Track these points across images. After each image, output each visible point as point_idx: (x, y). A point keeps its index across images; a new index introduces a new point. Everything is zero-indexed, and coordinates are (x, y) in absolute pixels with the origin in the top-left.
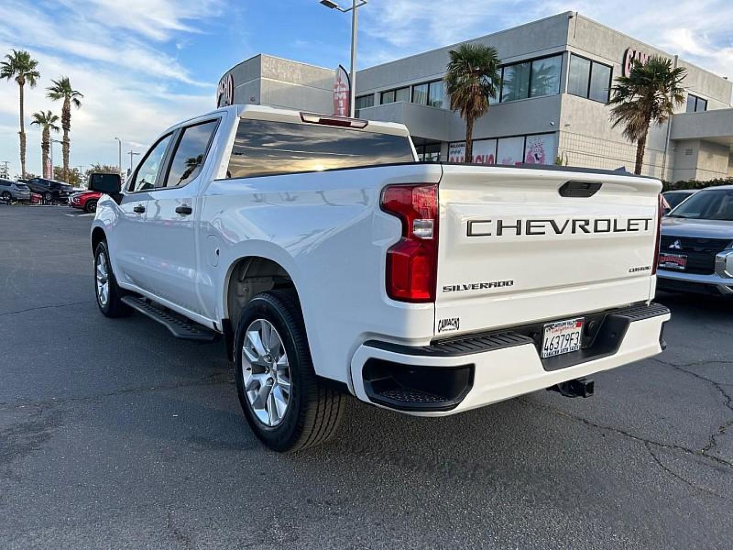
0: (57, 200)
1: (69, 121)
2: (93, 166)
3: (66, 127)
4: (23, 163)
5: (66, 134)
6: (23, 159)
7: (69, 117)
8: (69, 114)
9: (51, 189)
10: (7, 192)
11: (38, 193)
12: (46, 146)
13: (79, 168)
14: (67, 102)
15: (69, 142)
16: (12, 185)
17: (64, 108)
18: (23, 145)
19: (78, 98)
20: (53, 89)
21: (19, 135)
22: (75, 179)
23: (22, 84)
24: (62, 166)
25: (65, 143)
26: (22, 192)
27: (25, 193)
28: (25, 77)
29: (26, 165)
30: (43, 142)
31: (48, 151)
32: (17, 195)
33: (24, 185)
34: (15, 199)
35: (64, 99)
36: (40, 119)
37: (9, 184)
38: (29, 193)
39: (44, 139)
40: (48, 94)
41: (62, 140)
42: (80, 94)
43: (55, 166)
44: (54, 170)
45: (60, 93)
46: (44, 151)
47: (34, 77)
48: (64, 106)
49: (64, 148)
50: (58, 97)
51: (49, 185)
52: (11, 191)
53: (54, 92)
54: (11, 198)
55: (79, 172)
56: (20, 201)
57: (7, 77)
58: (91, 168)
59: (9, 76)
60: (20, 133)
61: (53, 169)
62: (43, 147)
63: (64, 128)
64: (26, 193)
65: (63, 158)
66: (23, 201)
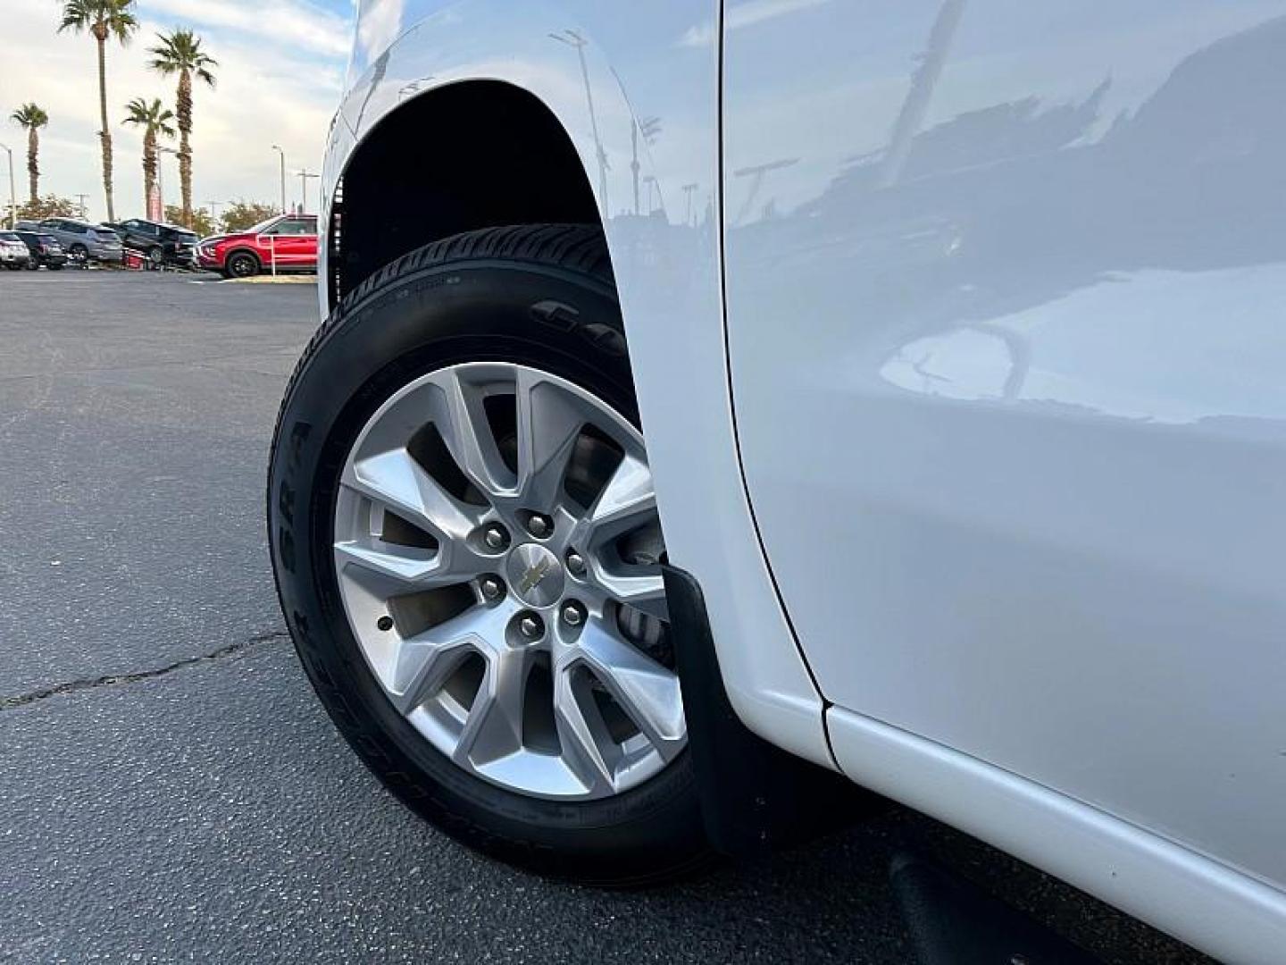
0: (172, 261)
1: (189, 113)
2: (233, 204)
3: (185, 126)
4: (109, 191)
5: (185, 138)
6: (108, 183)
7: (189, 105)
8: (189, 100)
9: (160, 241)
10: (80, 244)
11: (139, 248)
12: (150, 165)
13: (209, 208)
14: (185, 76)
15: (191, 154)
16: (89, 231)
17: (181, 88)
18: (107, 156)
19: (207, 67)
20: (159, 51)
21: (100, 137)
22: (202, 227)
23: (101, 38)
24: (180, 204)
25: (184, 155)
26: (107, 246)
27: (112, 248)
28: (109, 27)
29: (113, 195)
30: (144, 157)
31: (154, 174)
32: (96, 250)
33: (110, 232)
34: (97, 260)
35: (180, 71)
36: (140, 114)
37: (83, 229)
38: (120, 246)
39: (147, 151)
40: (153, 62)
41: (179, 151)
42: (210, 61)
43: (167, 204)
44: (166, 213)
45: (173, 61)
46: (147, 175)
47: (126, 26)
48: (182, 84)
49: (183, 166)
50: (169, 68)
51: (158, 233)
52: (88, 243)
53: (161, 58)
54: (89, 257)
55: (209, 215)
56: (105, 262)
57: (74, 25)
58: (230, 208)
59: (79, 21)
60: (102, 134)
61: (164, 209)
62: (145, 166)
63: (181, 128)
64: (116, 247)
65: (180, 185)
66: (109, 263)
